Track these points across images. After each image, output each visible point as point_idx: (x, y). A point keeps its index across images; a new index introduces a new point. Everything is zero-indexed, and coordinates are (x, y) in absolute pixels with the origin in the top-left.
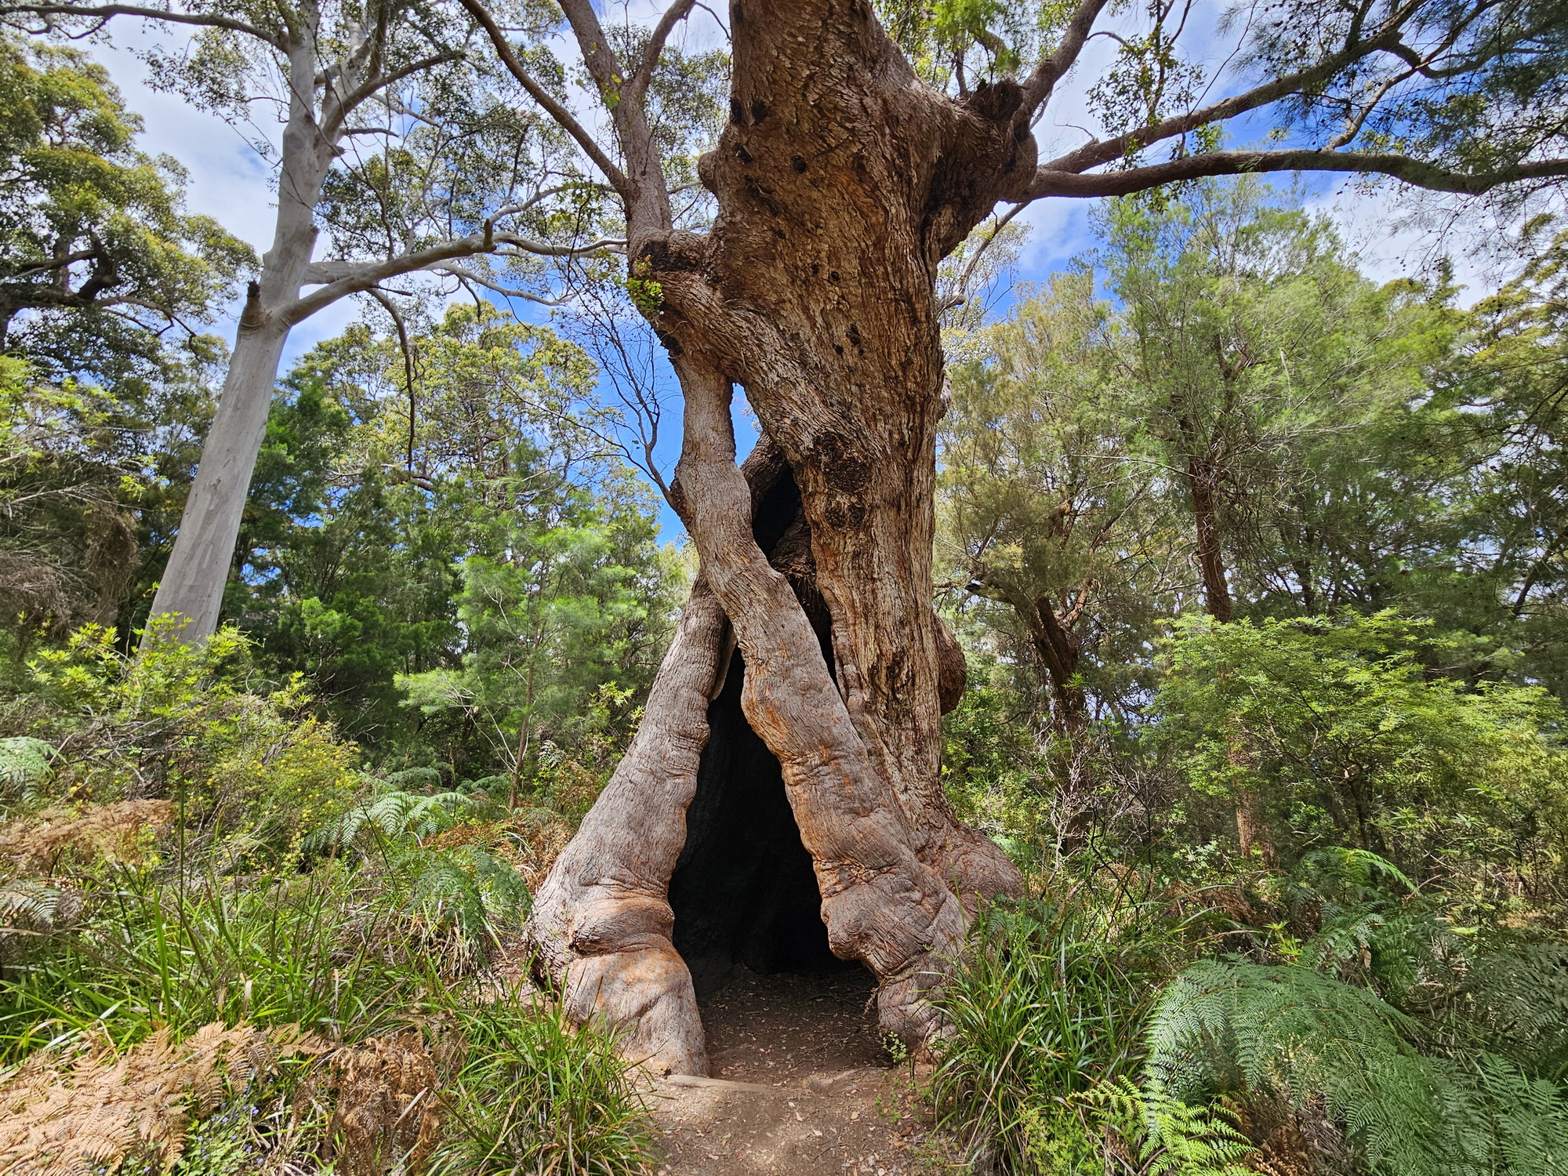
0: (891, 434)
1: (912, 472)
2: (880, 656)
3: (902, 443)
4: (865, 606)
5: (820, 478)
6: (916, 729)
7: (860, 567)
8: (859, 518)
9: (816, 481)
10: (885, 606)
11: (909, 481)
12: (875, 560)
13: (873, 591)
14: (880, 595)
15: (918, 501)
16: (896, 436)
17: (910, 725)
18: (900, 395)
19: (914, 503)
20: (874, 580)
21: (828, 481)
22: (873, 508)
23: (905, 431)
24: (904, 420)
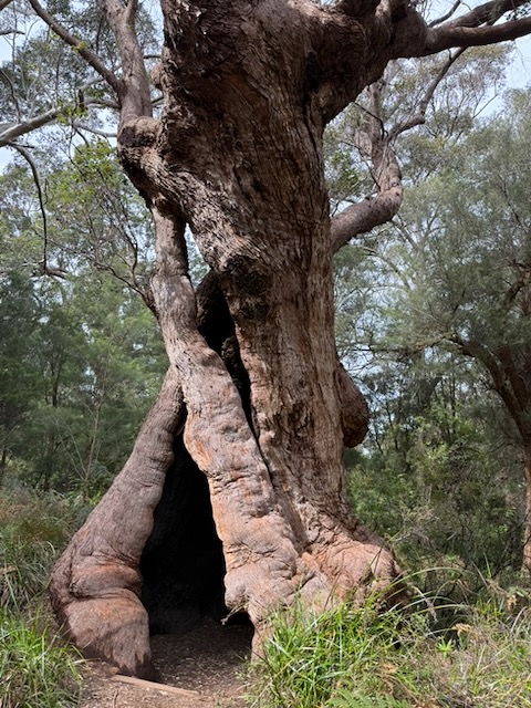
2: (283, 407)
10: (287, 372)
12: (280, 340)
13: (278, 362)
14: (283, 365)
21: (239, 288)
22: (275, 305)
23: (298, 250)
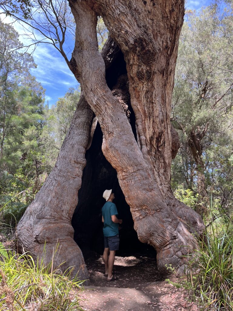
0: (163, 42)
1: (169, 60)
2: (154, 133)
3: (167, 47)
4: (149, 113)
5: (135, 58)
6: (165, 162)
7: (148, 98)
8: (149, 76)
9: (134, 59)
10: (156, 113)
11: (168, 64)
12: (154, 95)
13: (152, 107)
14: (155, 109)
15: (170, 73)
16: (165, 44)
17: (162, 161)
18: (168, 25)
19: (169, 73)
20: (153, 103)
21: (139, 59)
22: (155, 73)
23: (169, 42)
24: (169, 37)
